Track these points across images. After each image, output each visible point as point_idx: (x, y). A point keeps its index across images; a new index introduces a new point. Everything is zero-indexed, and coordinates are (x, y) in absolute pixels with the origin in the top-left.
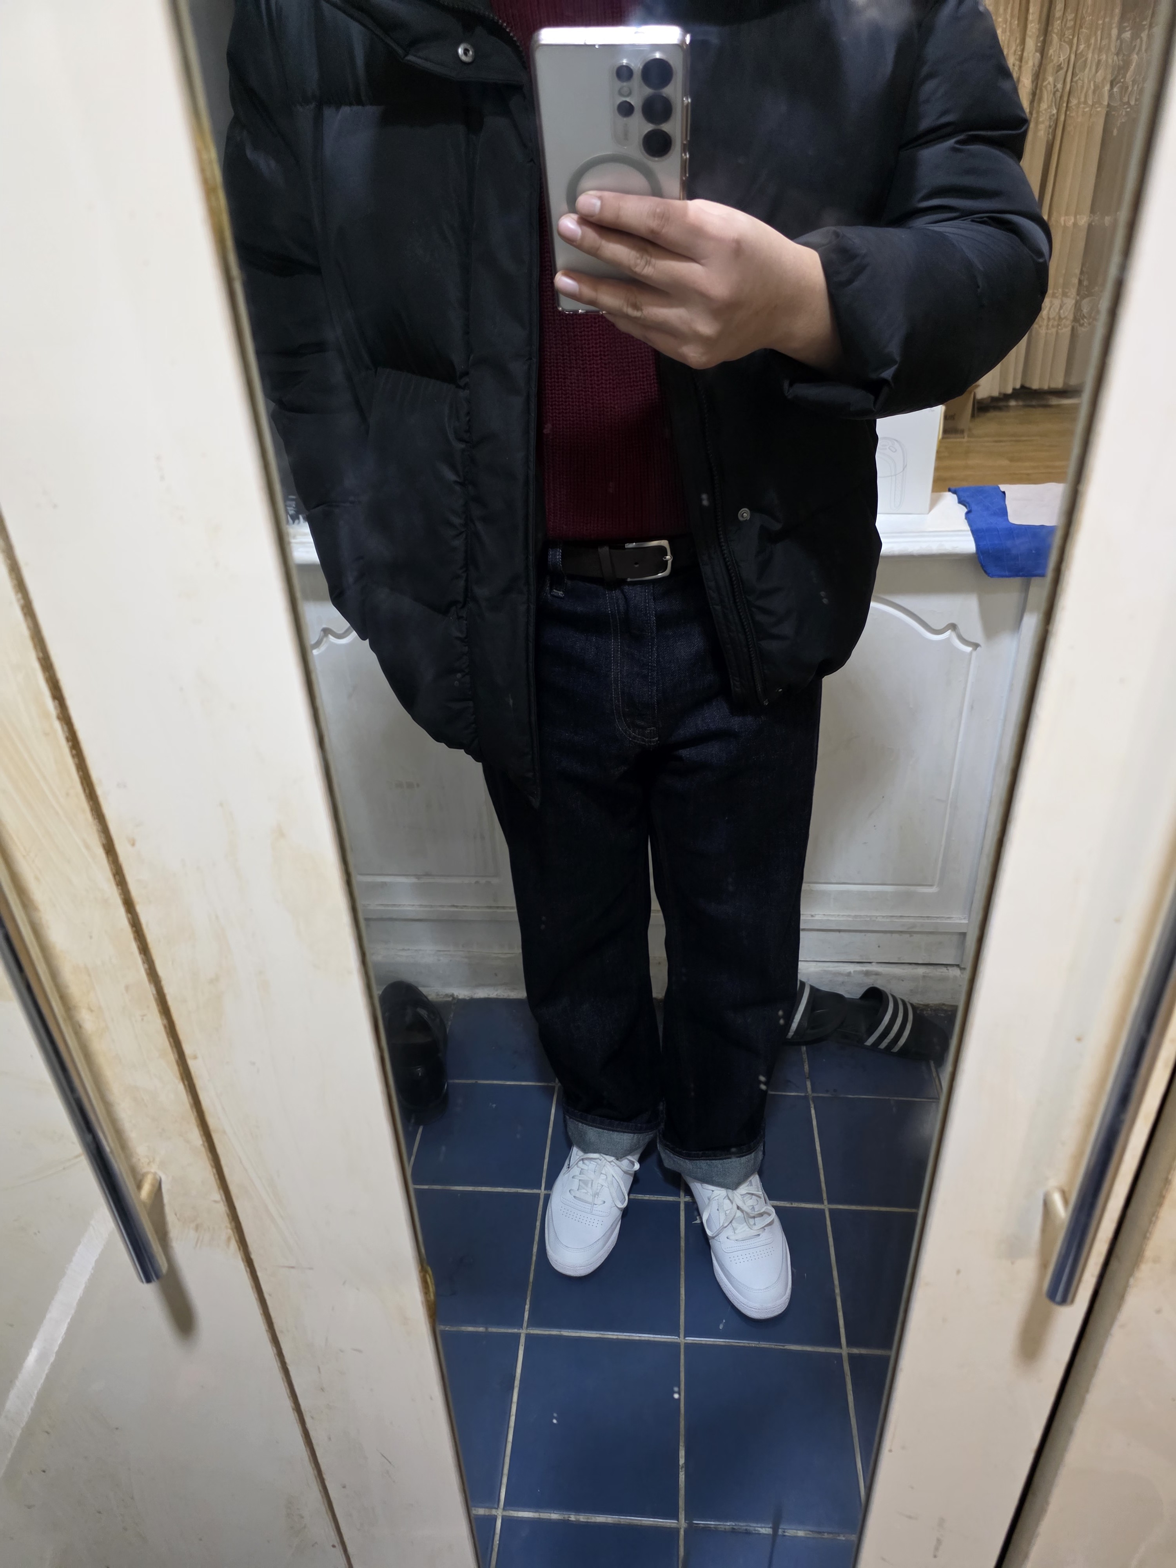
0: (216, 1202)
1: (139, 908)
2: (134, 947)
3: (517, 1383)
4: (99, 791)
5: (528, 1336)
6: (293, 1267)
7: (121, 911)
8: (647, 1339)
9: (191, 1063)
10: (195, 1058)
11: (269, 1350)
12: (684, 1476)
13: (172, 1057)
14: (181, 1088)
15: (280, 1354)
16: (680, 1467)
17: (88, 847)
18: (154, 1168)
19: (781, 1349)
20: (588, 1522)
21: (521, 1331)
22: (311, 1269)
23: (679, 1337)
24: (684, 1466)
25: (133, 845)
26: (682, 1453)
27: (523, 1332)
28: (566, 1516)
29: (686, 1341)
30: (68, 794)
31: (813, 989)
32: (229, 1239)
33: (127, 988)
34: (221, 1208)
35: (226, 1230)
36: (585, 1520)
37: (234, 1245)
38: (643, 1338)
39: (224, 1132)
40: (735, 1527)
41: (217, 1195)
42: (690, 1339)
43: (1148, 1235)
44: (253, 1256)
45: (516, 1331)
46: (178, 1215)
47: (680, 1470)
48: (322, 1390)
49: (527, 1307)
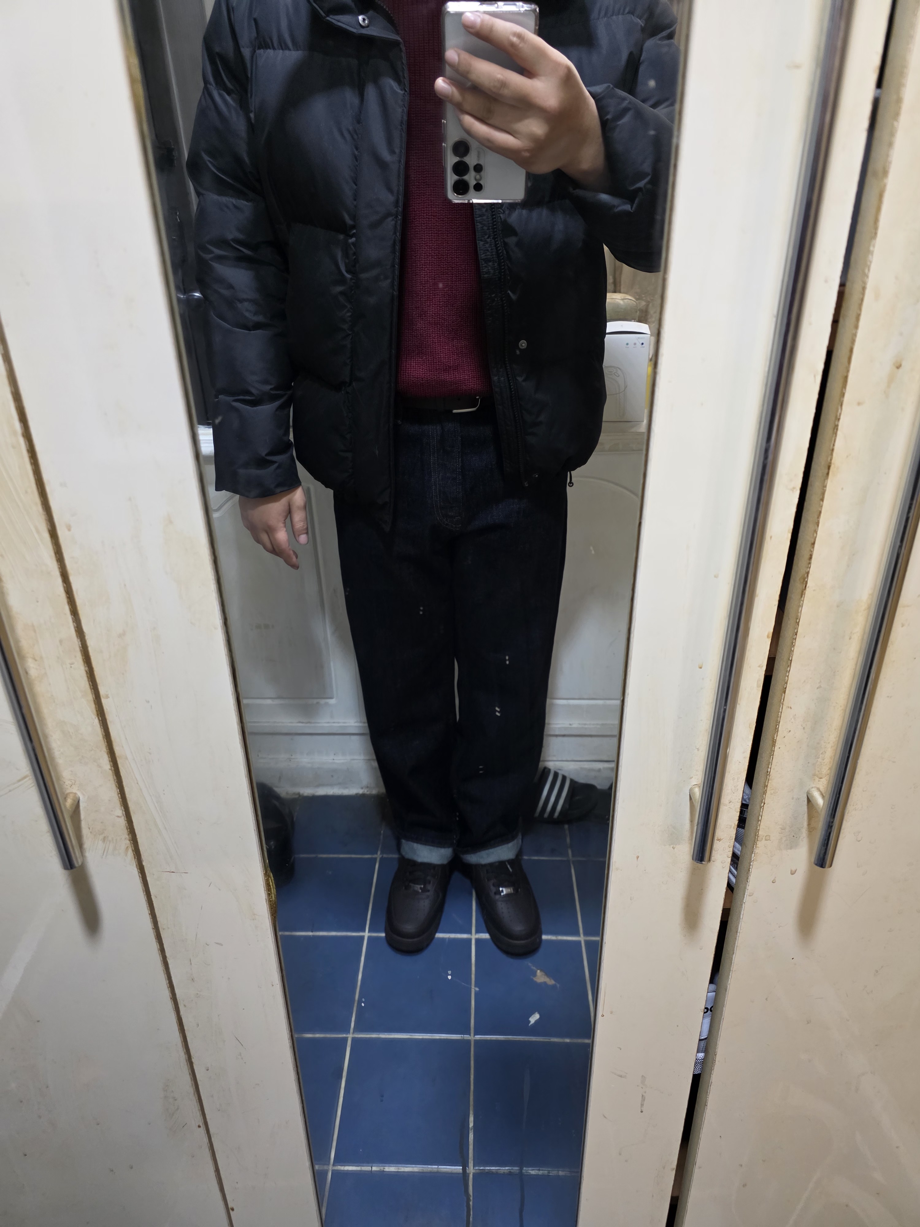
0: (119, 817)
1: (72, 579)
2: (67, 609)
4: (48, 489)
5: (354, 1039)
6: (173, 872)
7: (59, 580)
8: (445, 1038)
9: (104, 701)
10: (107, 697)
11: (155, 946)
12: (472, 1136)
13: (90, 697)
14: (96, 721)
15: (162, 950)
16: (470, 1129)
17: (38, 532)
18: (74, 790)
20: (398, 1172)
21: (348, 1036)
22: (186, 873)
23: (470, 1035)
24: (473, 1128)
25: (69, 530)
26: (471, 1119)
27: (350, 1036)
28: (382, 1168)
29: (475, 1039)
30: (26, 492)
31: (572, 782)
32: (127, 849)
33: (61, 641)
34: (122, 823)
35: (125, 841)
36: (397, 1170)
37: (130, 853)
38: (442, 1038)
39: (127, 758)
40: (512, 1171)
41: (119, 812)
42: (478, 1037)
44: (145, 863)
45: (344, 1035)
46: (91, 829)
47: (470, 1131)
48: (193, 980)
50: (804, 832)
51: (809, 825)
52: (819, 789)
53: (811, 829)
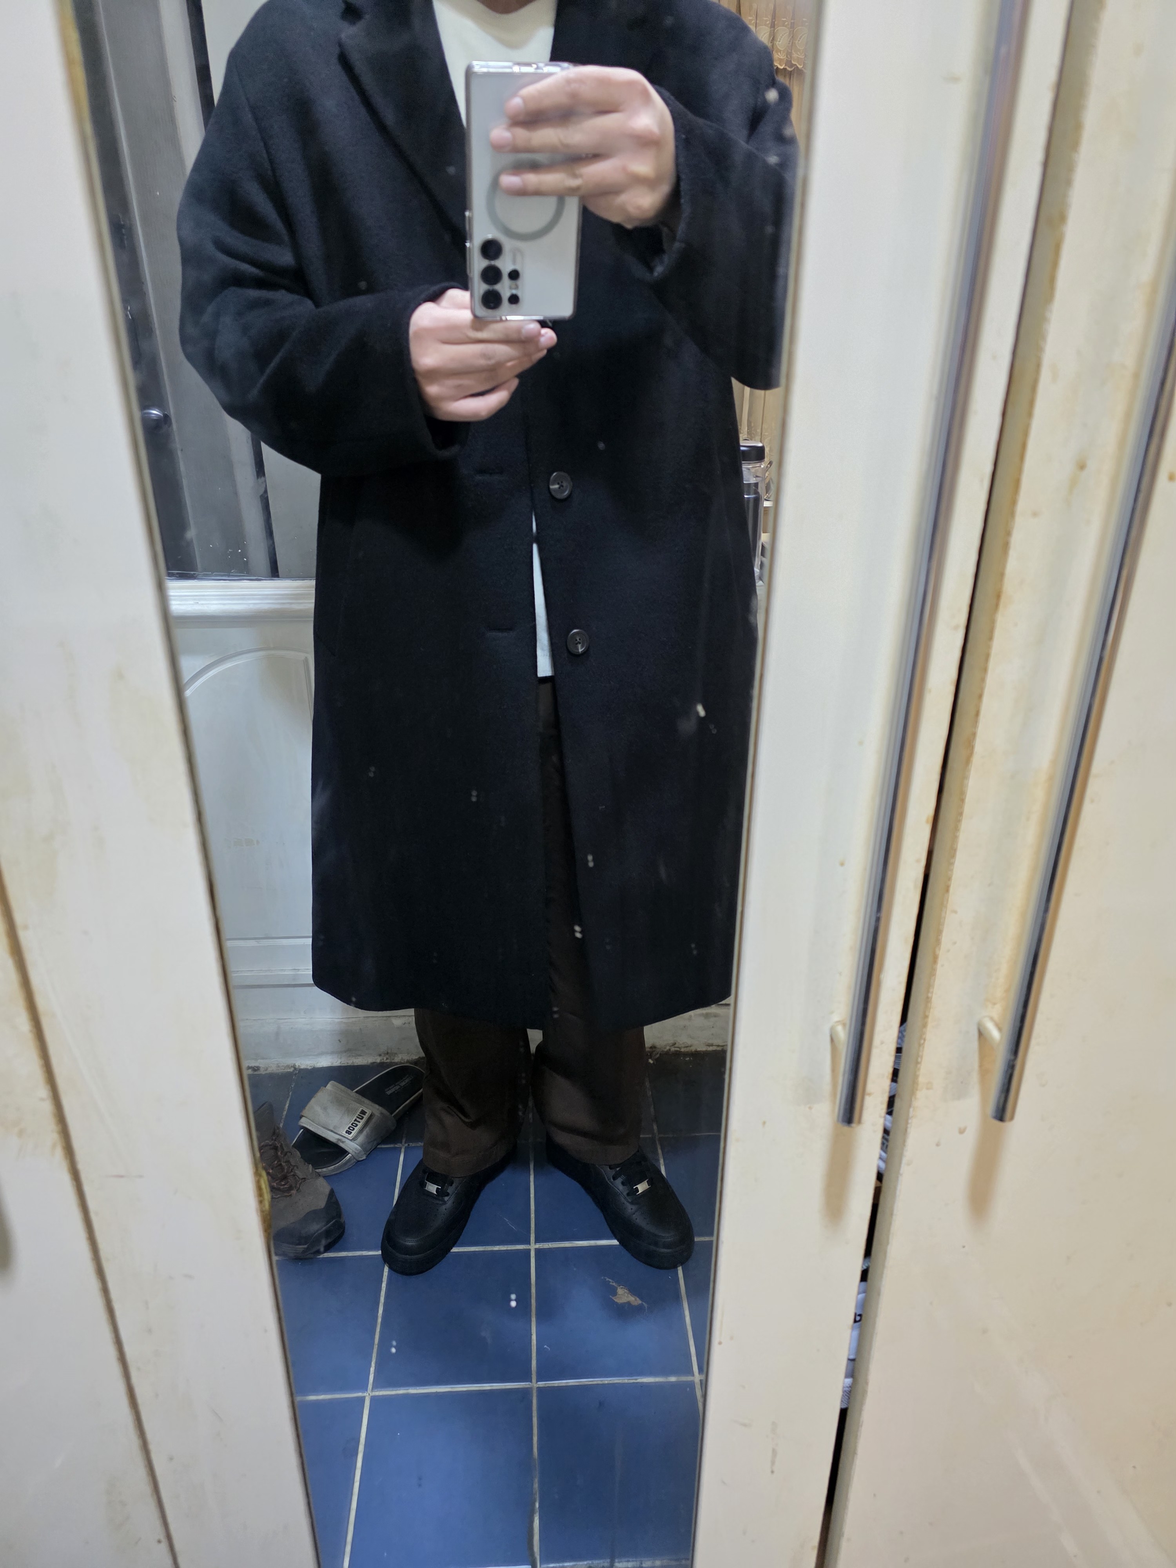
0: (42, 1099)
3: (361, 1448)
5: (373, 1399)
6: (122, 1177)
9: (20, 934)
10: (26, 927)
11: (94, 1284)
13: (2, 928)
14: (10, 965)
15: (105, 1291)
16: (535, 1512)
19: (634, 1383)
21: (365, 1394)
22: (141, 1177)
23: (531, 1382)
24: (538, 1510)
27: (368, 1396)
29: (537, 1386)
32: (54, 1146)
34: (47, 1107)
35: (51, 1134)
37: (59, 1153)
39: (53, 1013)
40: (591, 1565)
41: (43, 1092)
42: (541, 1384)
43: (919, 1060)
44: (81, 1166)
45: (360, 1394)
46: (1, 1120)
47: (535, 1515)
48: (150, 1331)
49: (372, 1369)
50: (975, 1077)
51: (981, 1066)
52: (992, 1019)
53: (984, 1072)
